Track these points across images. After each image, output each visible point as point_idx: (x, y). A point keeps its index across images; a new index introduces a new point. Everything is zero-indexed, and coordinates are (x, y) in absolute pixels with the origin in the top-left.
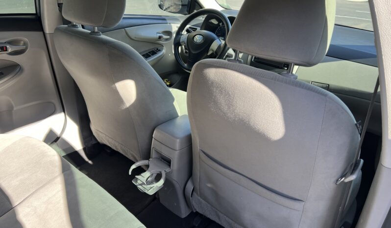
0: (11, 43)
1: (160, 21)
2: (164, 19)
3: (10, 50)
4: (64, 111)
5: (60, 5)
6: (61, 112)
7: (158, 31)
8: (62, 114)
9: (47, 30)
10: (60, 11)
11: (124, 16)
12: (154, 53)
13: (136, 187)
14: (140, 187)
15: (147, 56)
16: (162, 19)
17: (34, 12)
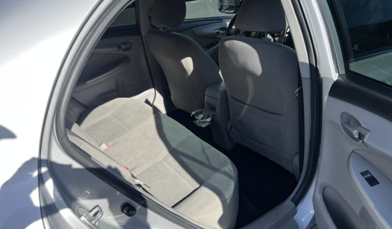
0: (124, 43)
1: (218, 21)
2: (221, 19)
3: (123, 48)
4: (154, 88)
5: (150, 18)
6: (152, 88)
7: (216, 28)
8: (153, 89)
9: (143, 34)
10: (150, 21)
11: (185, 21)
12: (213, 45)
13: (195, 124)
14: (198, 124)
15: (208, 47)
16: (219, 20)
17: (135, 23)
